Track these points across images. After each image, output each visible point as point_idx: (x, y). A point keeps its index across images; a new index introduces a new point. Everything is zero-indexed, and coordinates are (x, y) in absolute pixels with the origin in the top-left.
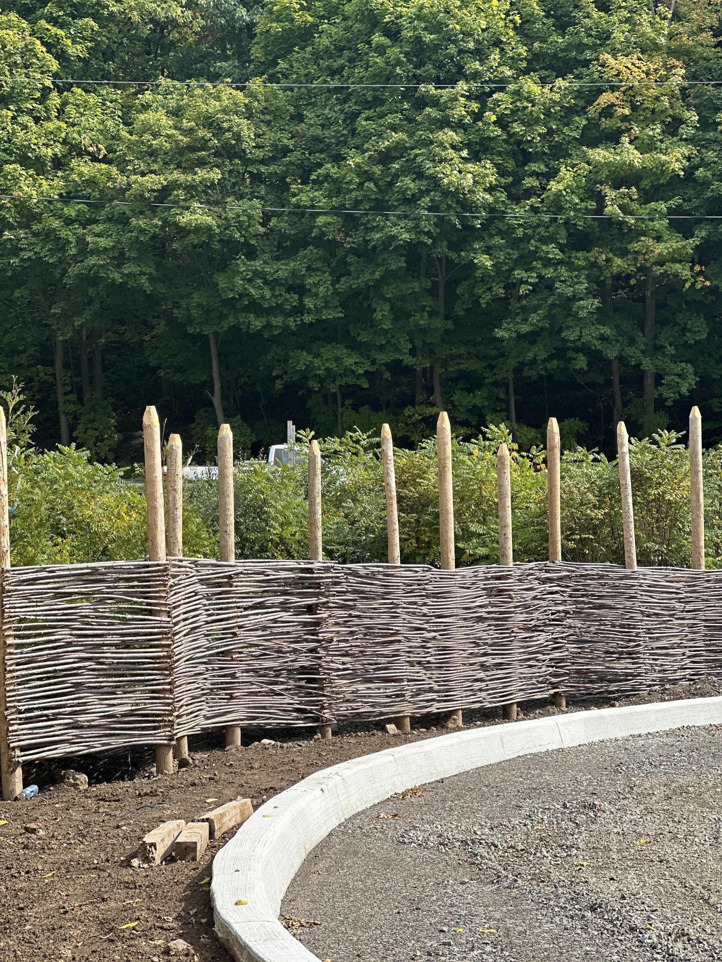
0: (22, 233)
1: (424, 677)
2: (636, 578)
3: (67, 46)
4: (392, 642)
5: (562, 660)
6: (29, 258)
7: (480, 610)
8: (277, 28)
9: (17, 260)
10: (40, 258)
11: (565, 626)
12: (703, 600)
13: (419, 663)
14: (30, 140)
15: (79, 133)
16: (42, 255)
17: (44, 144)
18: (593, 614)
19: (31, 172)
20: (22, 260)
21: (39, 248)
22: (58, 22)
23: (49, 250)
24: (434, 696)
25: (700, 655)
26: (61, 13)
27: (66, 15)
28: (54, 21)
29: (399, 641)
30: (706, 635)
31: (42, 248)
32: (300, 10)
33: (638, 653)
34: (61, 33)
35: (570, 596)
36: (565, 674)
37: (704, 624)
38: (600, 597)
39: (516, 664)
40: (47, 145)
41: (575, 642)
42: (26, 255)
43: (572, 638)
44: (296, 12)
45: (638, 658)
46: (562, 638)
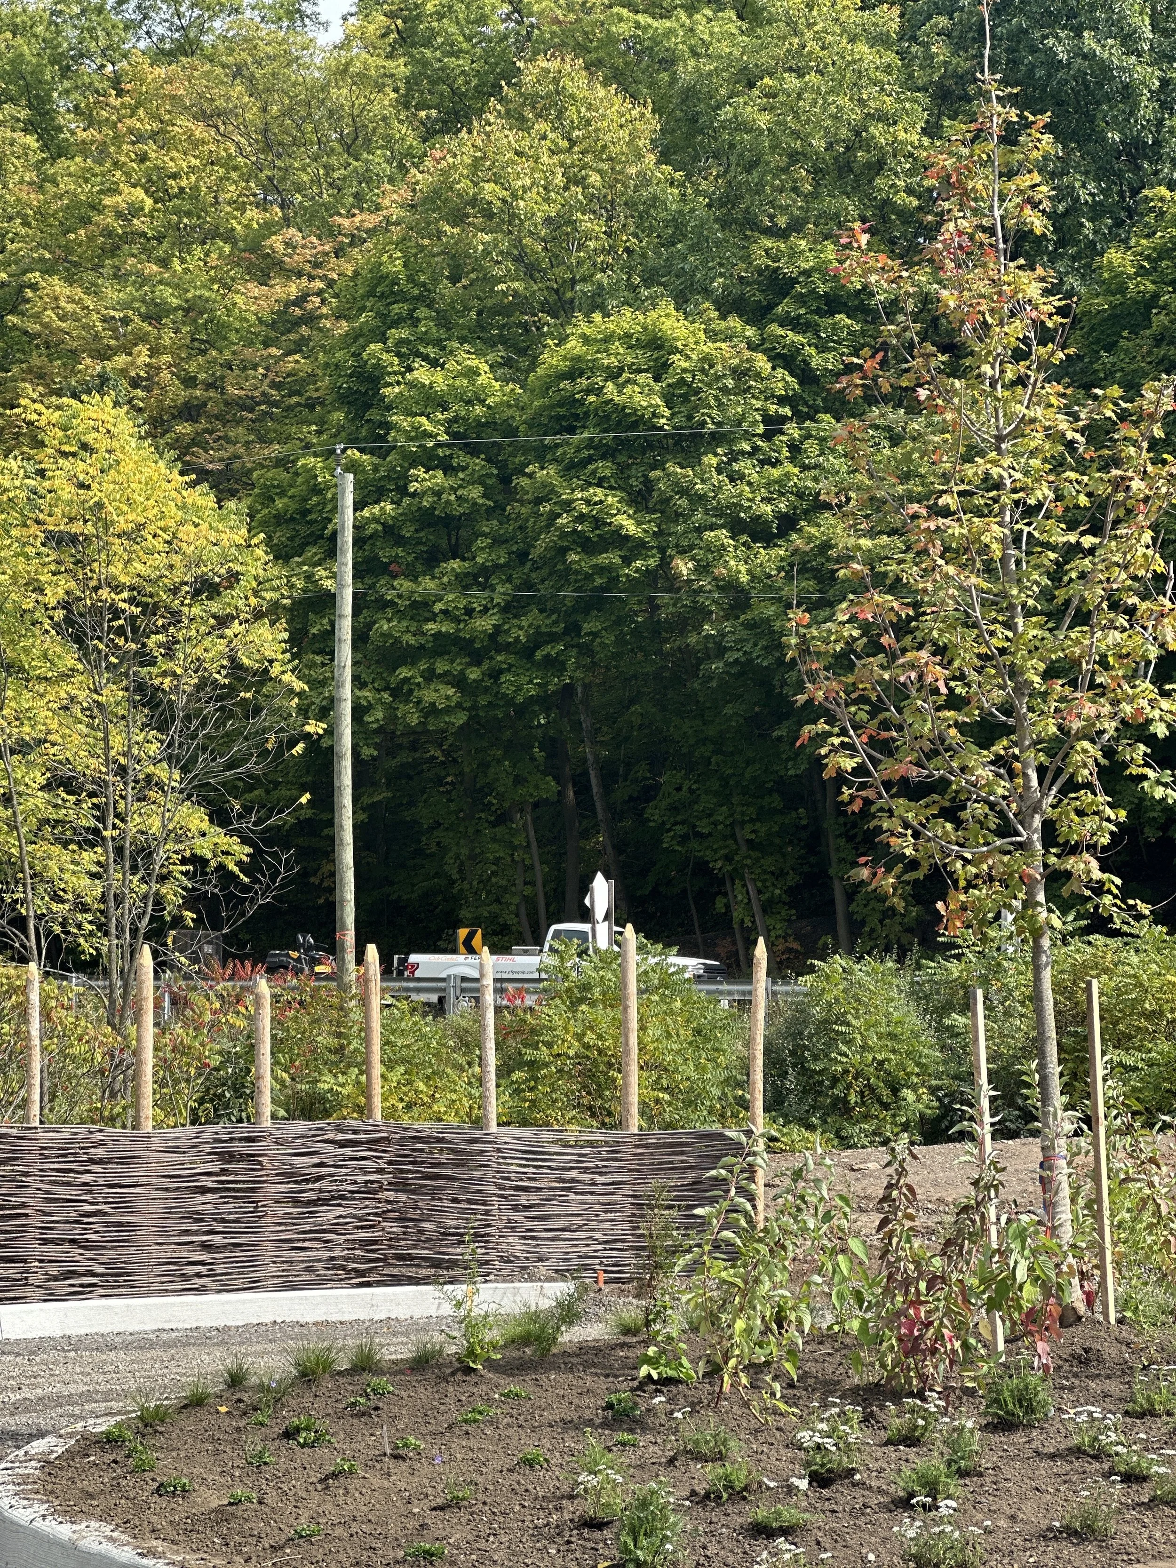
0: (727, 626)
1: (78, 1258)
2: (490, 1142)
3: (810, 356)
4: (19, 1216)
5: (375, 1242)
6: (736, 661)
7: (203, 1178)
8: (1101, 304)
9: (721, 665)
10: (752, 660)
11: (379, 1201)
12: (630, 1170)
13: (73, 1241)
14: (740, 495)
15: (816, 480)
16: (754, 655)
17: (763, 499)
18: (425, 1186)
19: (744, 538)
20: (727, 664)
21: (750, 644)
22: (799, 324)
23: (765, 648)
24: (94, 1280)
25: (623, 1241)
26: (802, 311)
27: (811, 312)
28: (794, 324)
29: (26, 1215)
30: (633, 1215)
31: (755, 645)
32: (1137, 274)
33: (488, 1235)
34: (800, 339)
35: (390, 1163)
36: (377, 1260)
37: (630, 1200)
38: (434, 1165)
39: (269, 1246)
40: (767, 500)
41: (395, 1220)
42: (731, 656)
43: (391, 1215)
44: (1131, 279)
45: (487, 1242)
46: (376, 1214)
